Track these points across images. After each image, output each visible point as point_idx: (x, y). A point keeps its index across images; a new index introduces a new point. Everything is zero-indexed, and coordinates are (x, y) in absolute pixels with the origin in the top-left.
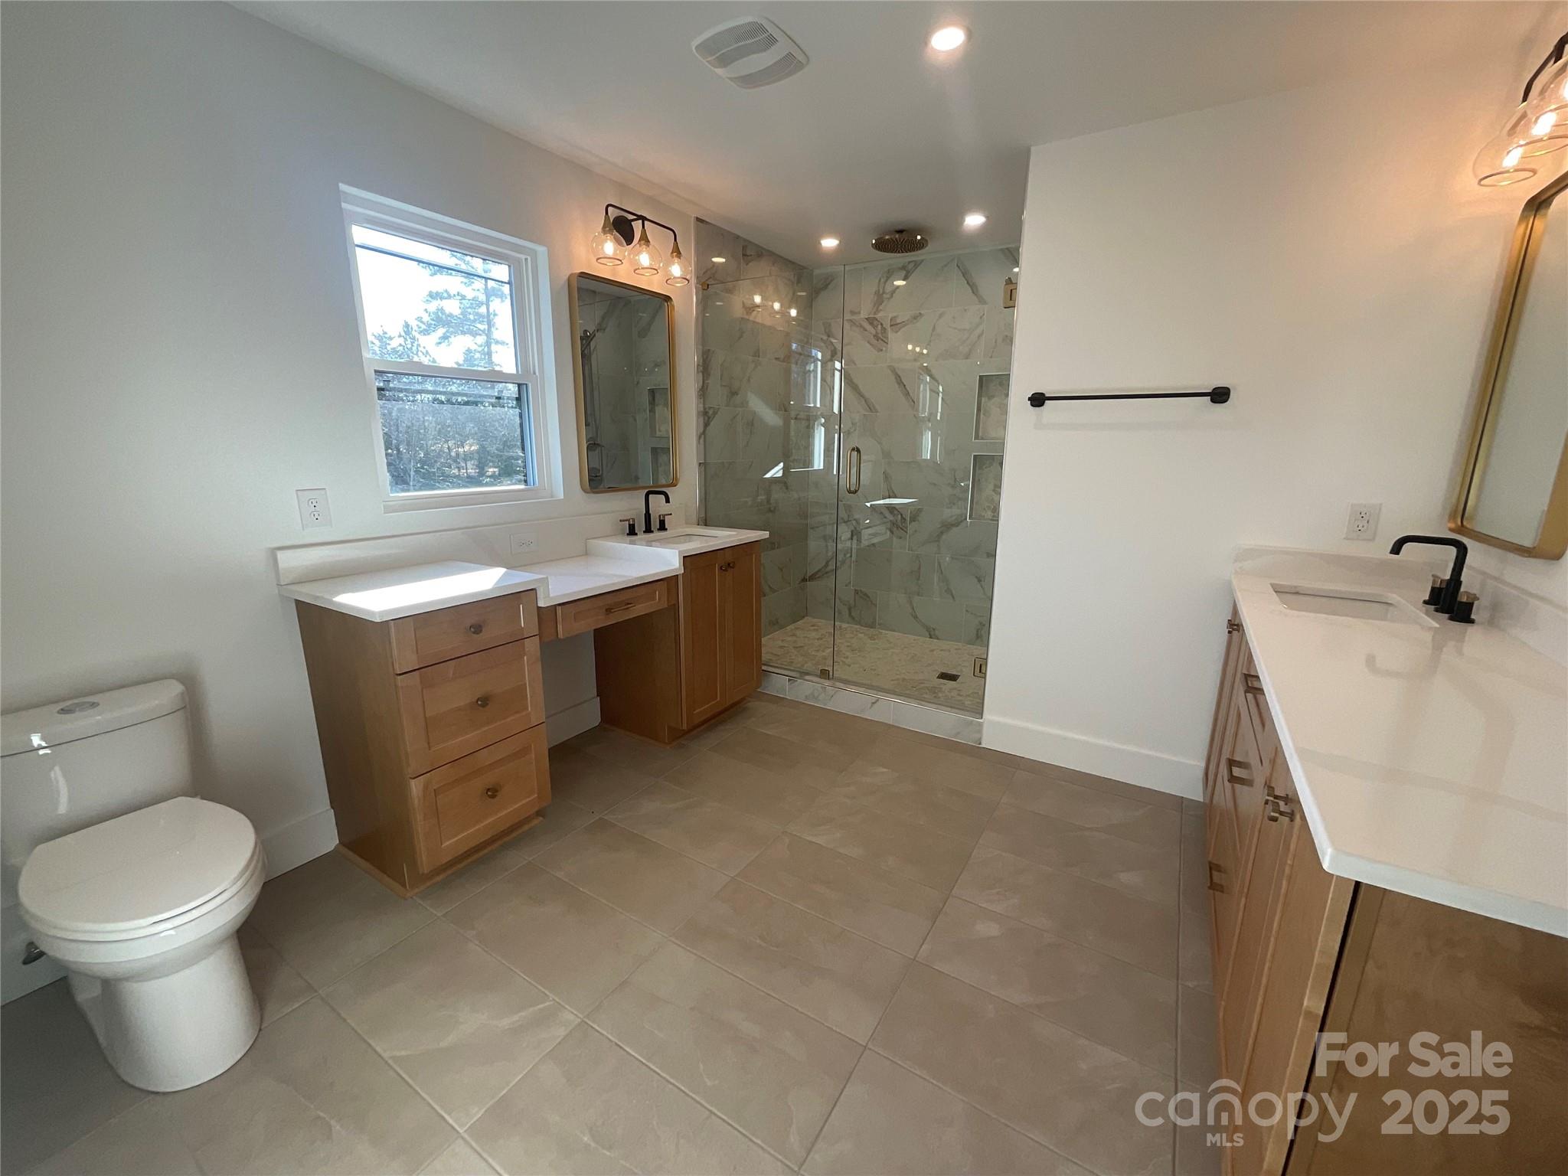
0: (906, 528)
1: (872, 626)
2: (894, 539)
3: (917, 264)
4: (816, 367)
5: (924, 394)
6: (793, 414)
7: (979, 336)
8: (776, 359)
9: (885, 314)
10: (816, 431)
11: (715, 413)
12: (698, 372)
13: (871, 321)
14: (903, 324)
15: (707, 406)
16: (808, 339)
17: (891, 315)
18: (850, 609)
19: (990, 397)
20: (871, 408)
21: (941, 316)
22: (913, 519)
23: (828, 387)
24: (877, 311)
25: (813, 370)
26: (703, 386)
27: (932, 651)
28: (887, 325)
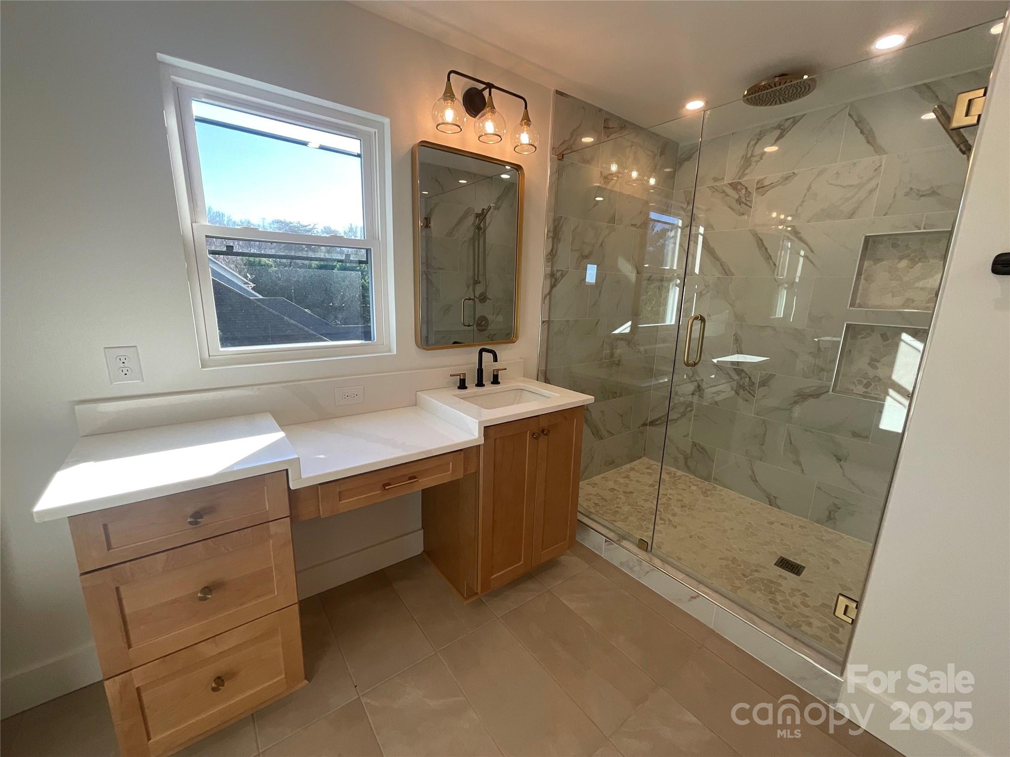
0: (754, 391)
1: (707, 478)
2: (740, 401)
3: (795, 121)
4: (676, 233)
5: (784, 259)
6: (646, 275)
7: (871, 192)
8: (632, 225)
9: (752, 177)
10: (671, 290)
11: (563, 276)
12: (548, 238)
13: (734, 186)
14: (772, 186)
15: (555, 269)
16: (667, 207)
17: (758, 178)
18: (686, 459)
19: (877, 260)
20: (726, 271)
21: (821, 173)
22: (764, 383)
23: (687, 253)
24: (743, 175)
25: (673, 237)
26: (552, 250)
27: (772, 523)
28: (752, 188)
